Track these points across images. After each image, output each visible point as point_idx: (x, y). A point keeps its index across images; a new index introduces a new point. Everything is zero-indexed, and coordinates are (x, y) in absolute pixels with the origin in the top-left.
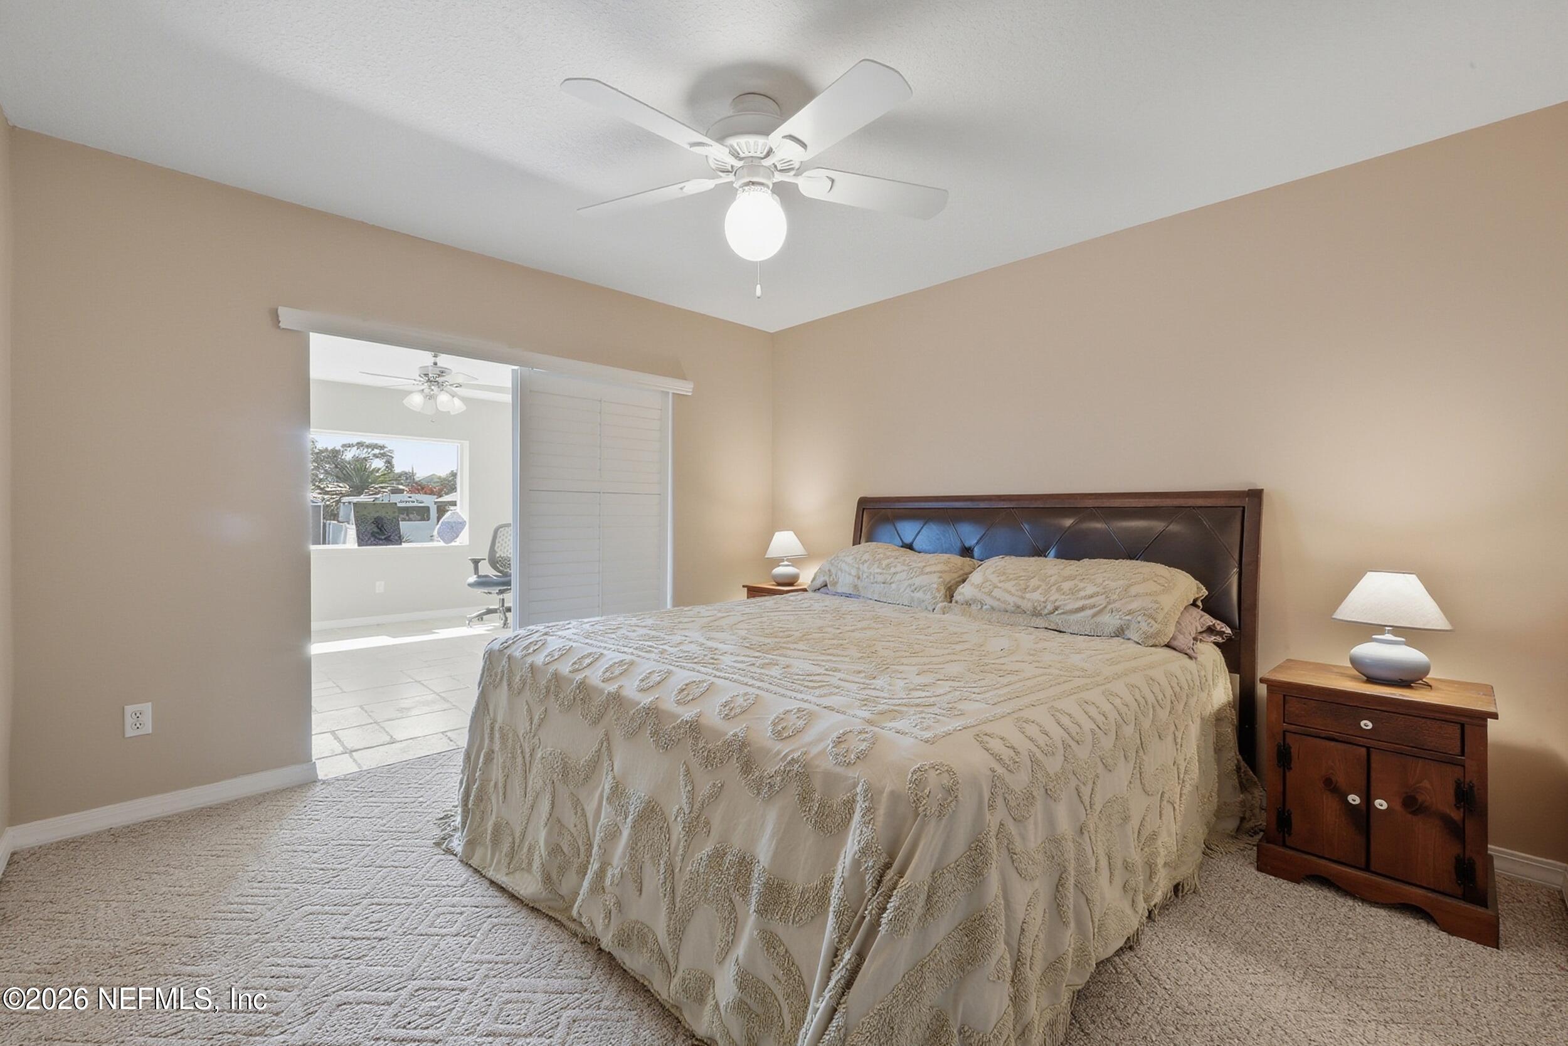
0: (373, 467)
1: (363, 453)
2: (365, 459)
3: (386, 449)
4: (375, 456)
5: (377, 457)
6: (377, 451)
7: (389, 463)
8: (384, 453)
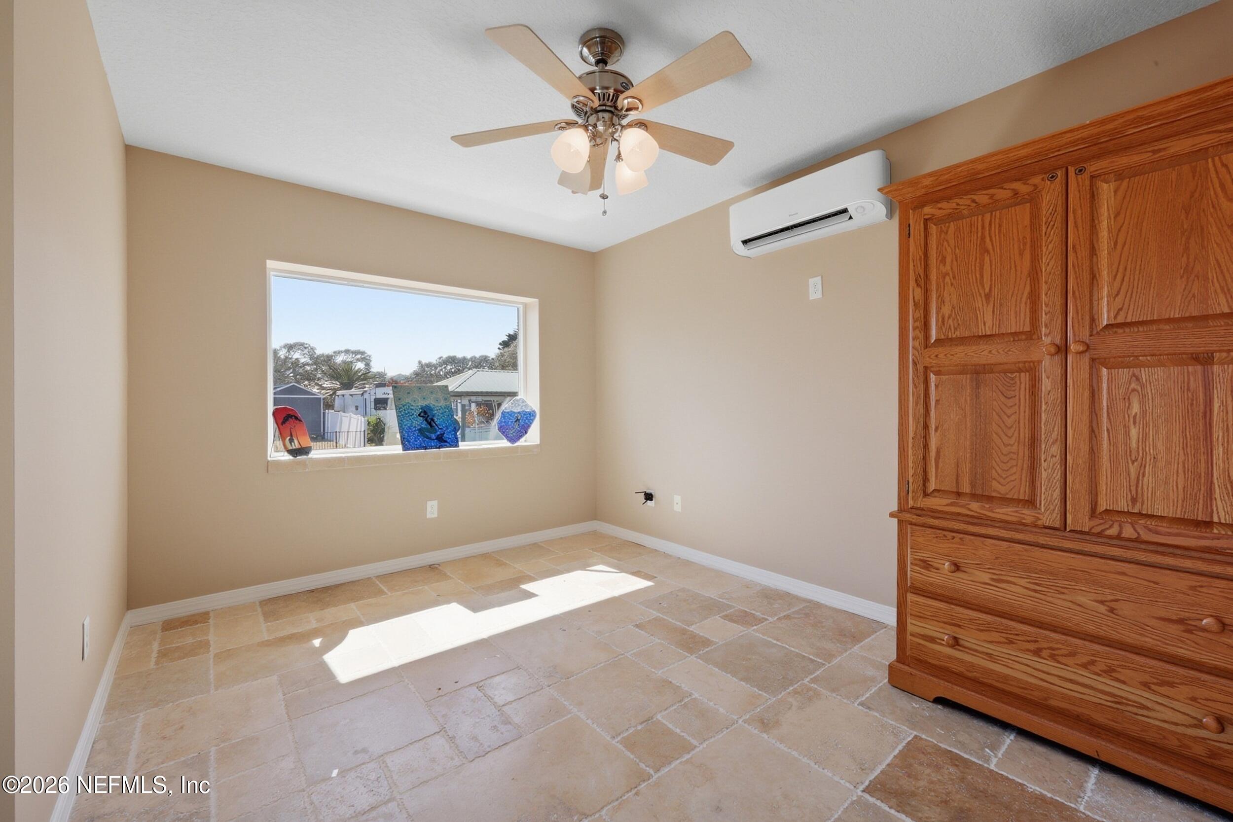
0: (356, 368)
1: (349, 358)
2: (351, 362)
3: (366, 355)
4: (358, 360)
5: (360, 361)
6: (359, 356)
7: (367, 365)
8: (364, 358)
